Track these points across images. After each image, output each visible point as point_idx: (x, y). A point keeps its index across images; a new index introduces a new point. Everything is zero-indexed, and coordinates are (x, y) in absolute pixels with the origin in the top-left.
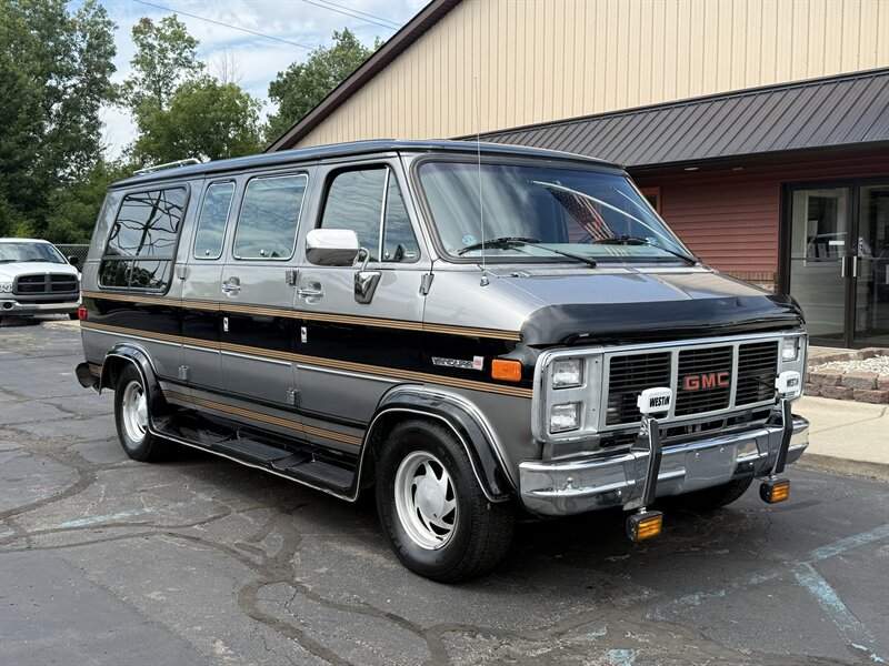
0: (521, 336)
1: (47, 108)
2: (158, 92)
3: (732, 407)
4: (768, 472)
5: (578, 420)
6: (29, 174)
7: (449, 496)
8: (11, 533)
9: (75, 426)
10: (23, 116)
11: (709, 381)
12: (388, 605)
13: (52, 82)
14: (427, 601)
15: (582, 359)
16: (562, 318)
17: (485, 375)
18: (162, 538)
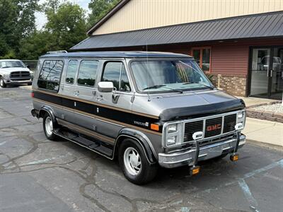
0: (159, 117)
1: (18, 13)
2: (53, 7)
3: (222, 134)
4: (233, 152)
5: (176, 141)
6: (13, 35)
7: (139, 161)
8: (14, 166)
9: (31, 127)
10: (10, 15)
11: (215, 127)
12: (121, 192)
13: (19, 4)
14: (132, 190)
15: (177, 124)
16: (171, 112)
17: (149, 128)
18: (58, 168)
